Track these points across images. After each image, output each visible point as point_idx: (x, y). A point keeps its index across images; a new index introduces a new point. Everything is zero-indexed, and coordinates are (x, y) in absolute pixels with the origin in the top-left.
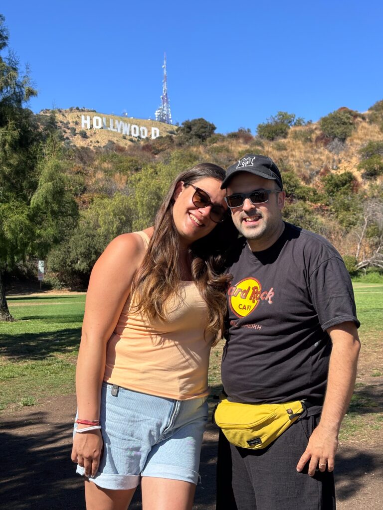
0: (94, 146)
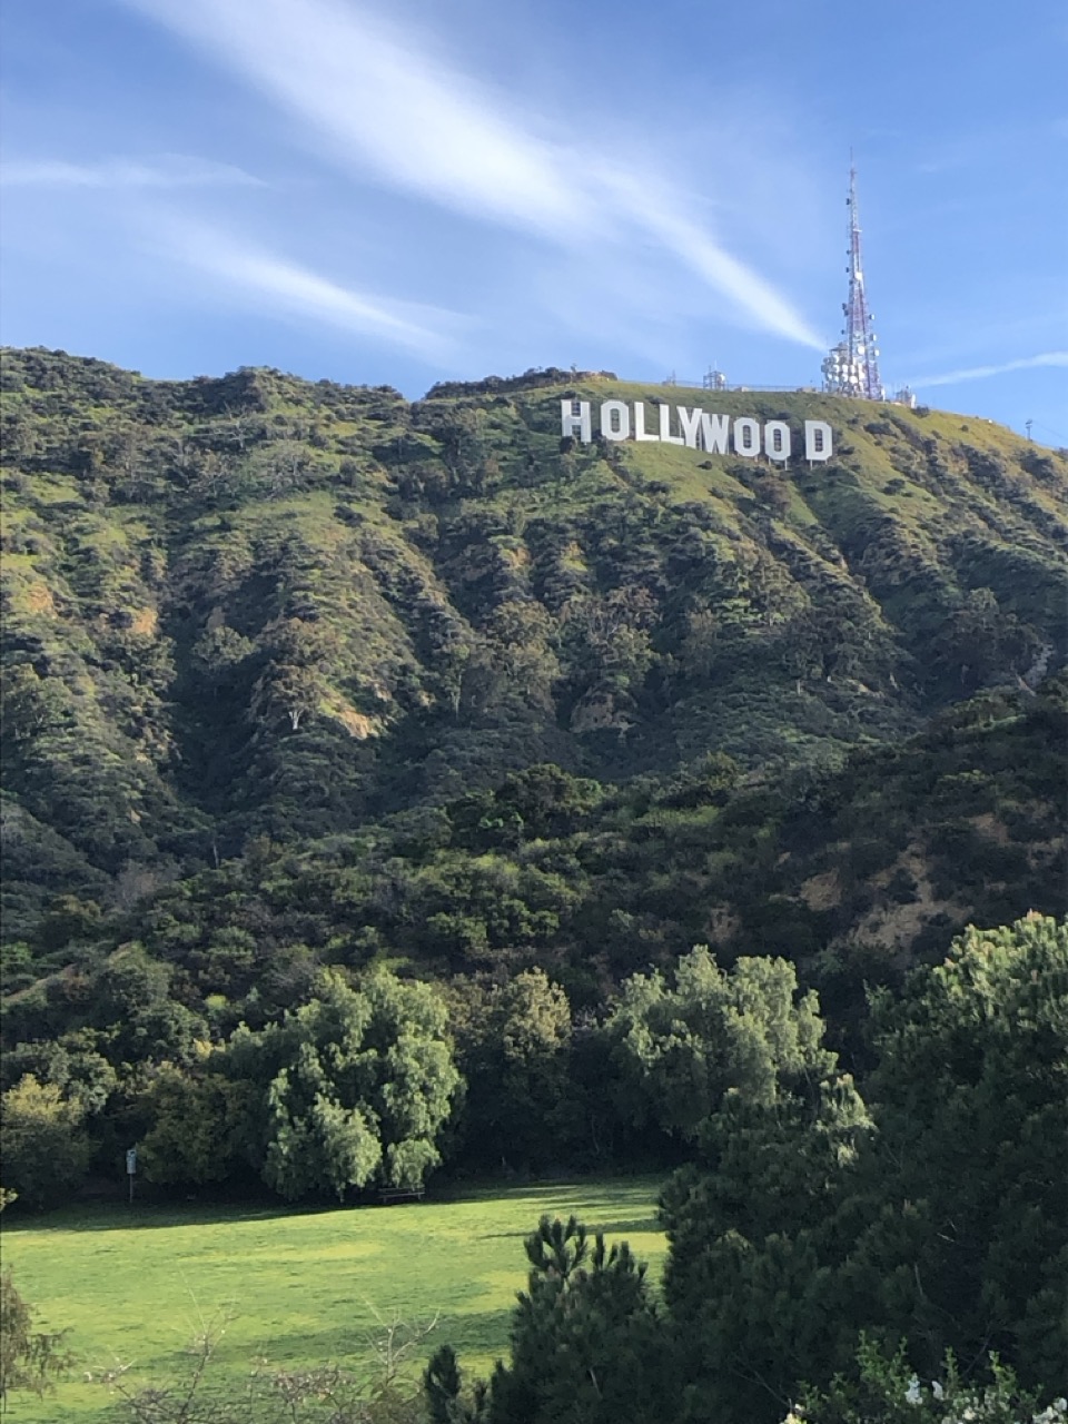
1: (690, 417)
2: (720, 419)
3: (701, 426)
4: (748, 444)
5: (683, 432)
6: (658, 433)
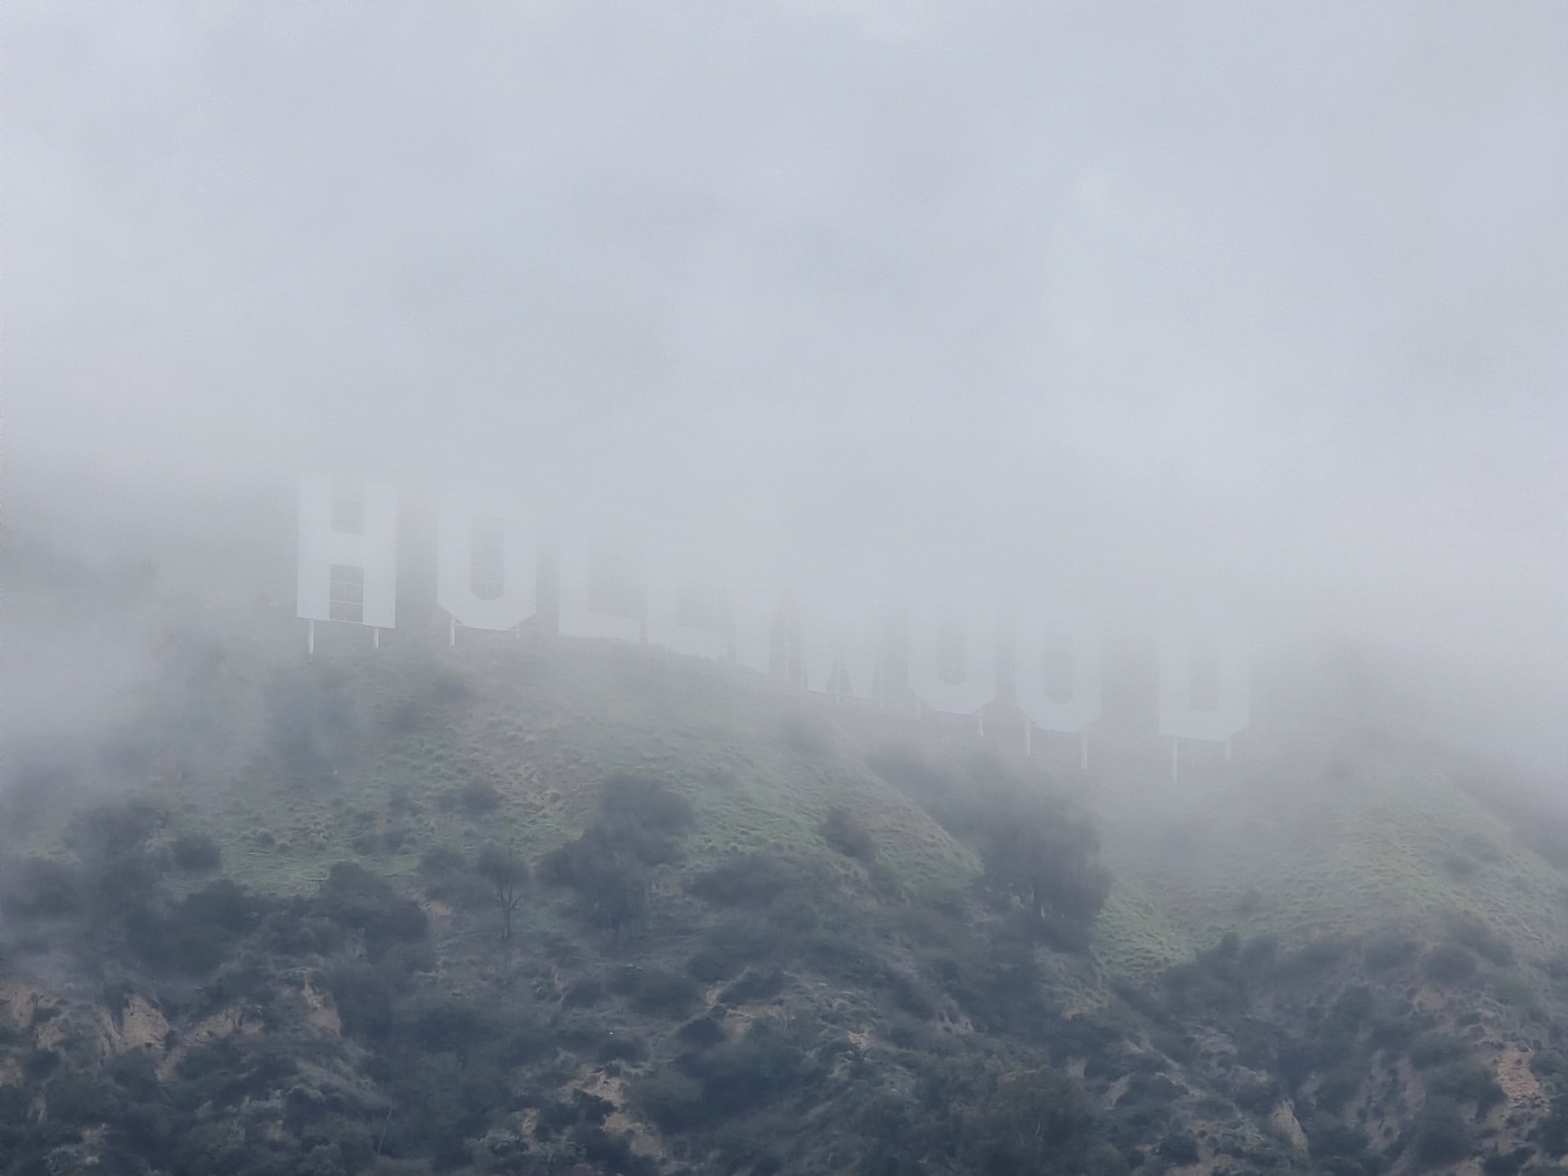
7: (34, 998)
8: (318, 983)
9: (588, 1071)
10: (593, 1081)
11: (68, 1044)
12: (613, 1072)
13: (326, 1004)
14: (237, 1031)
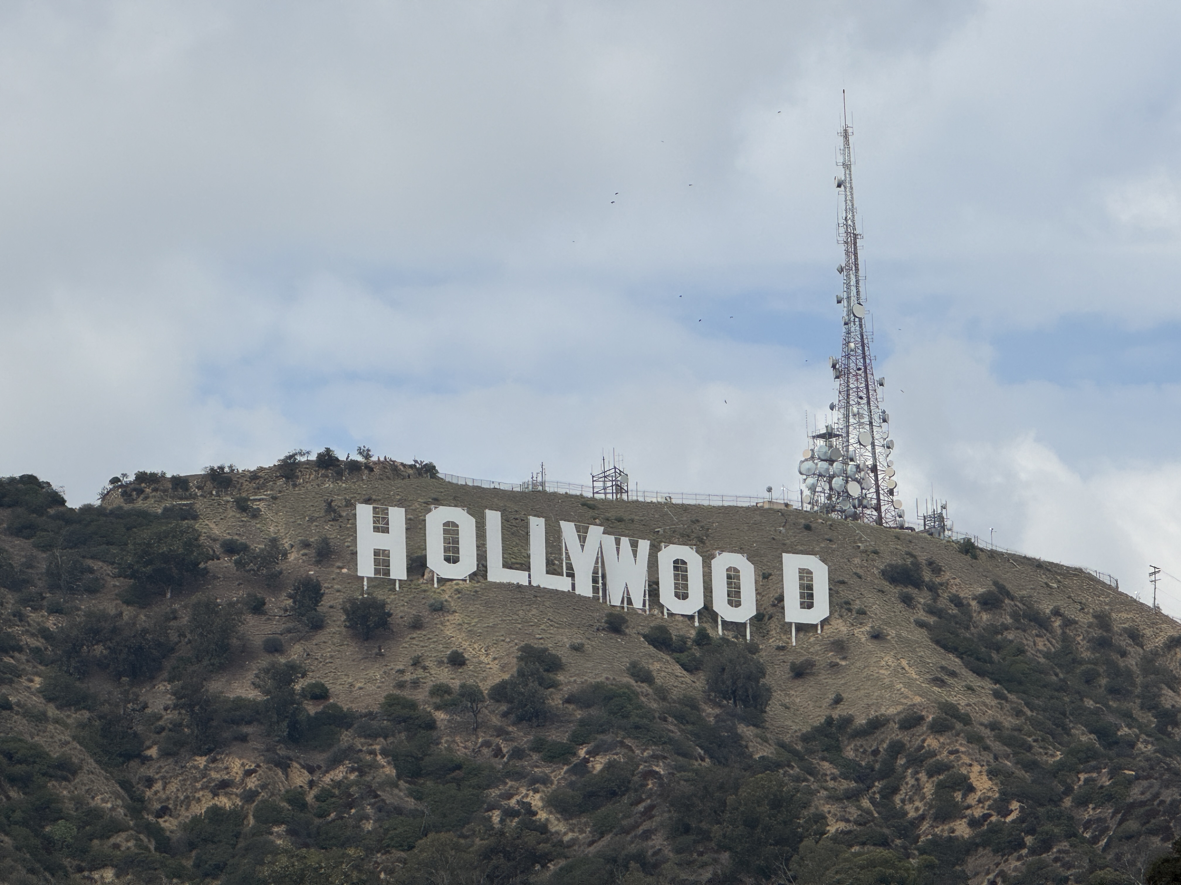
0: (440, 690)
1: (583, 539)
2: (634, 545)
3: (600, 560)
4: (682, 594)
5: (570, 567)
6: (525, 566)
7: (243, 765)
8: (384, 753)
9: (524, 791)
10: (527, 795)
11: (264, 787)
12: (536, 791)
13: (389, 763)
14: (345, 778)
